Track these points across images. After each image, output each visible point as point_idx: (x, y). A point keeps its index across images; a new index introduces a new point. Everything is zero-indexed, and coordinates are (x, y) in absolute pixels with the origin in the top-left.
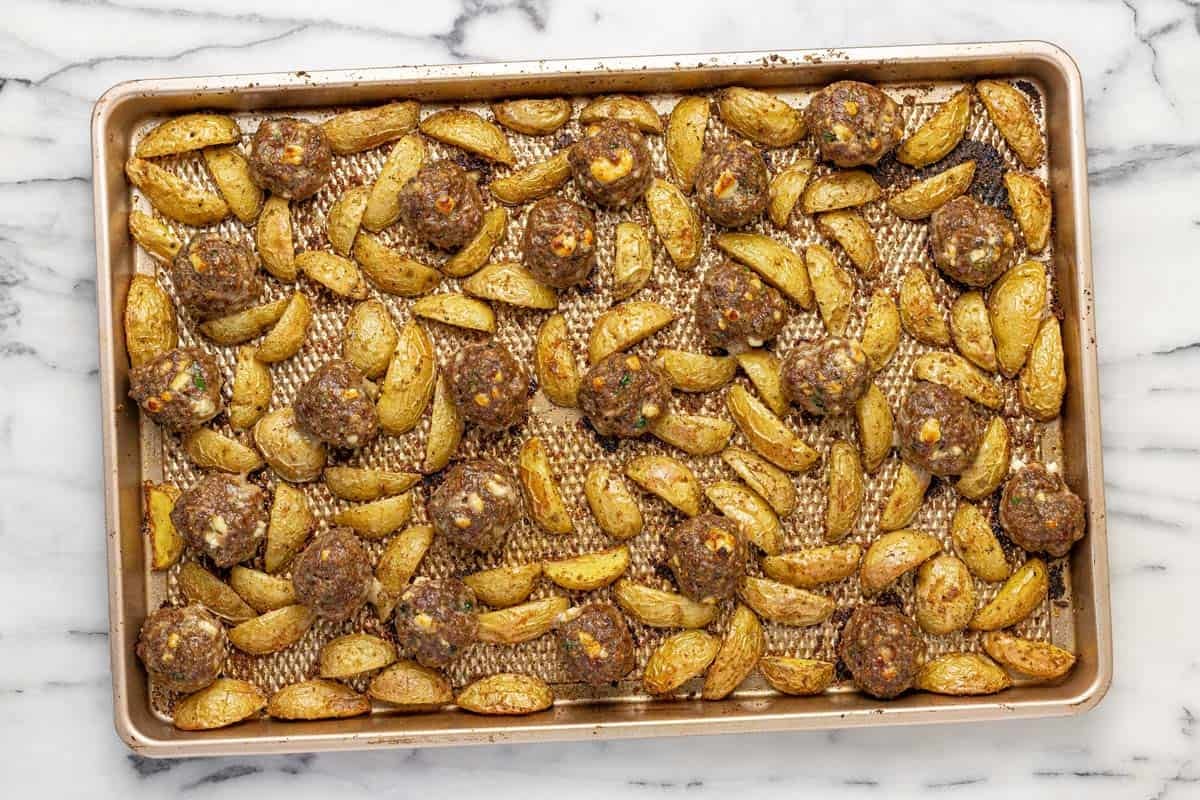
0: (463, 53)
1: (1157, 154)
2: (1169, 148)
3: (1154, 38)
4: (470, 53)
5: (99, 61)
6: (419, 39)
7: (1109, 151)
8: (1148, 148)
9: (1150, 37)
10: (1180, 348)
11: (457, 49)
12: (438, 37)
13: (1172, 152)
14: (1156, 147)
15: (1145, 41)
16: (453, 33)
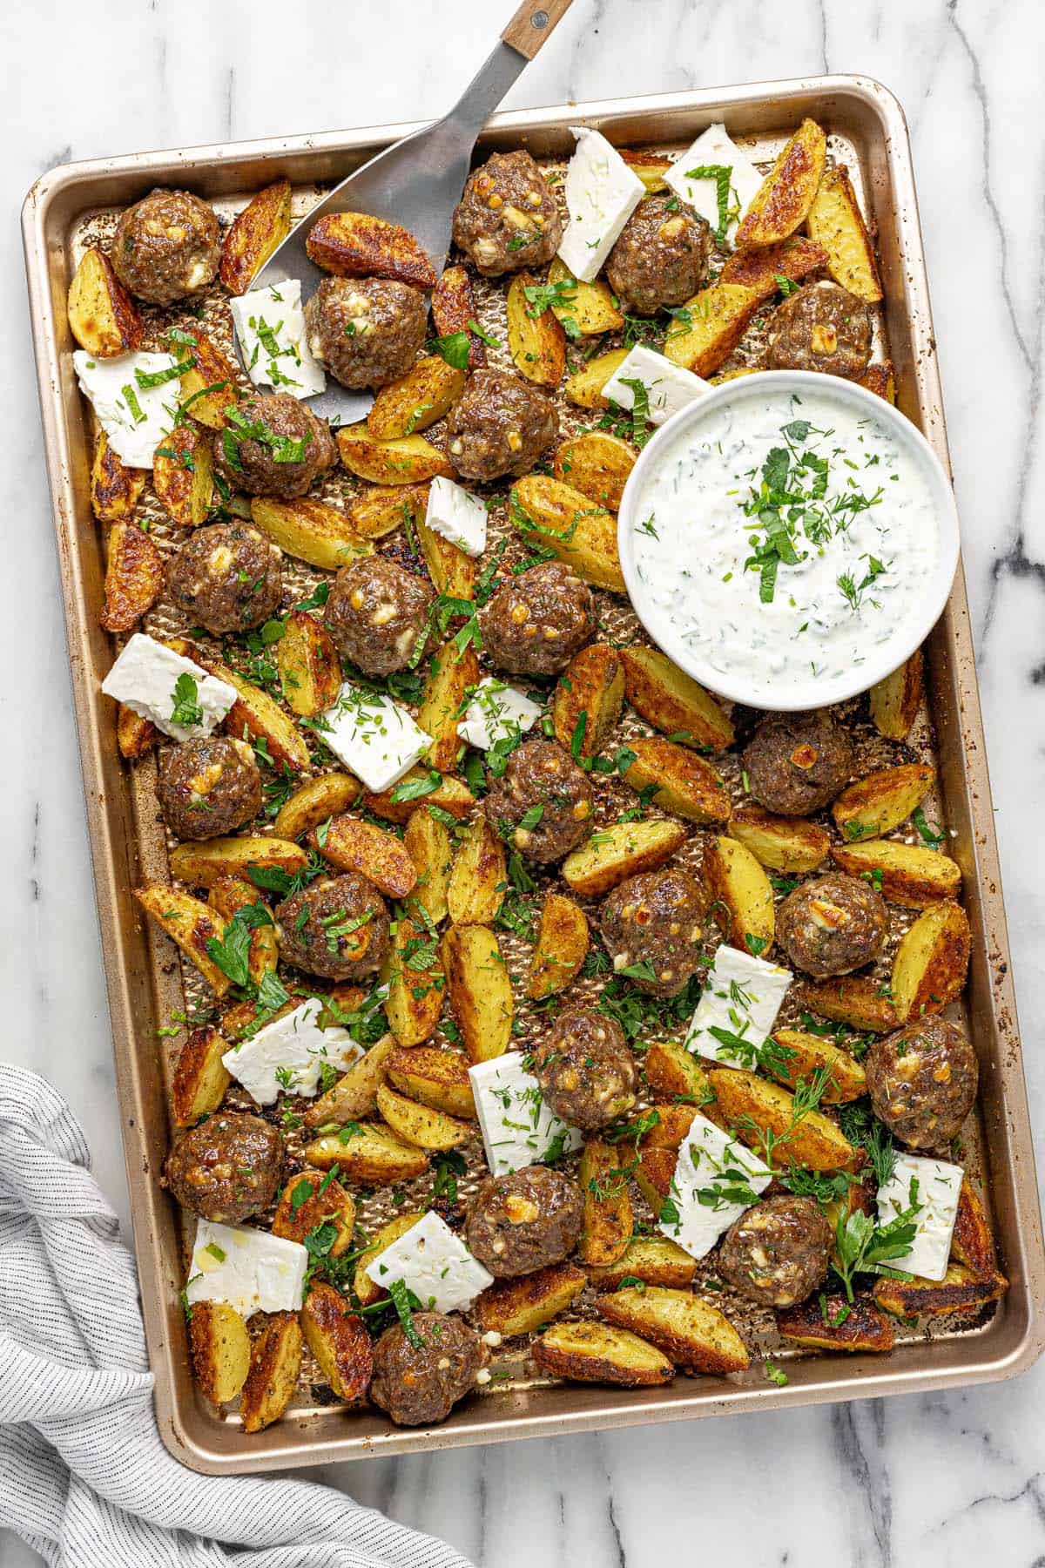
0: (999, 575)
1: (877, 1504)
2: (886, 1519)
3: (1032, 1499)
4: (999, 583)
5: (983, 98)
6: (1018, 518)
7: (880, 1437)
8: (885, 1492)
9: (1034, 1492)
10: (617, 1533)
11: (1005, 567)
12: (1020, 543)
13: (881, 1523)
14: (886, 1501)
15: (1028, 1486)
16: (1026, 561)
